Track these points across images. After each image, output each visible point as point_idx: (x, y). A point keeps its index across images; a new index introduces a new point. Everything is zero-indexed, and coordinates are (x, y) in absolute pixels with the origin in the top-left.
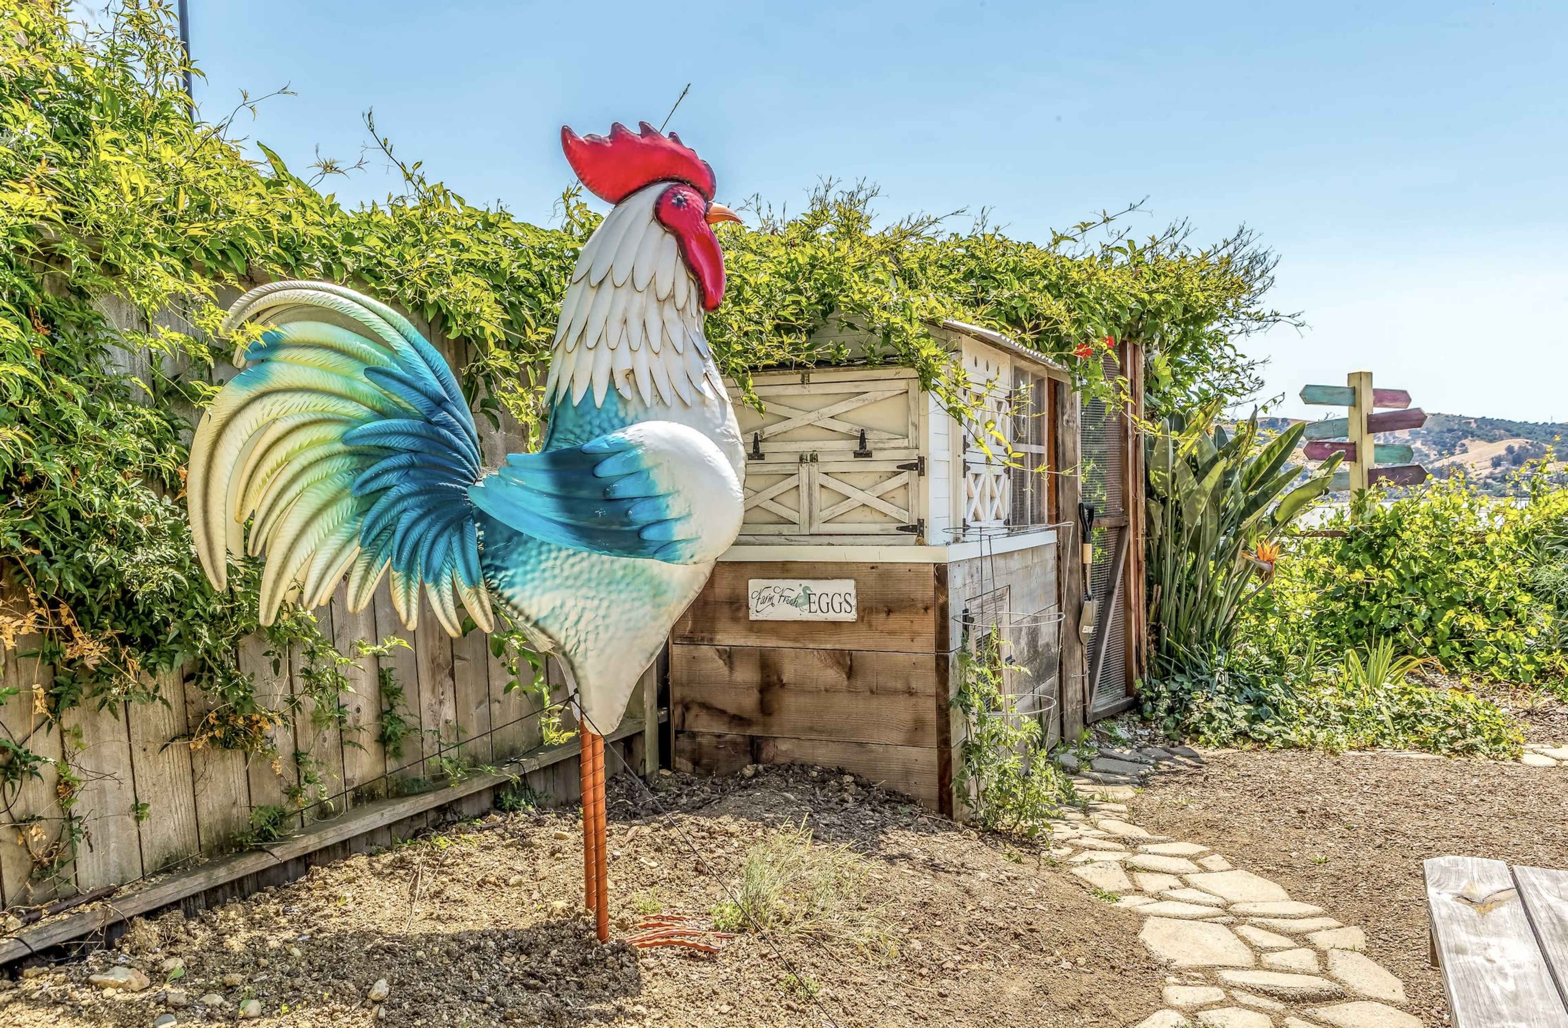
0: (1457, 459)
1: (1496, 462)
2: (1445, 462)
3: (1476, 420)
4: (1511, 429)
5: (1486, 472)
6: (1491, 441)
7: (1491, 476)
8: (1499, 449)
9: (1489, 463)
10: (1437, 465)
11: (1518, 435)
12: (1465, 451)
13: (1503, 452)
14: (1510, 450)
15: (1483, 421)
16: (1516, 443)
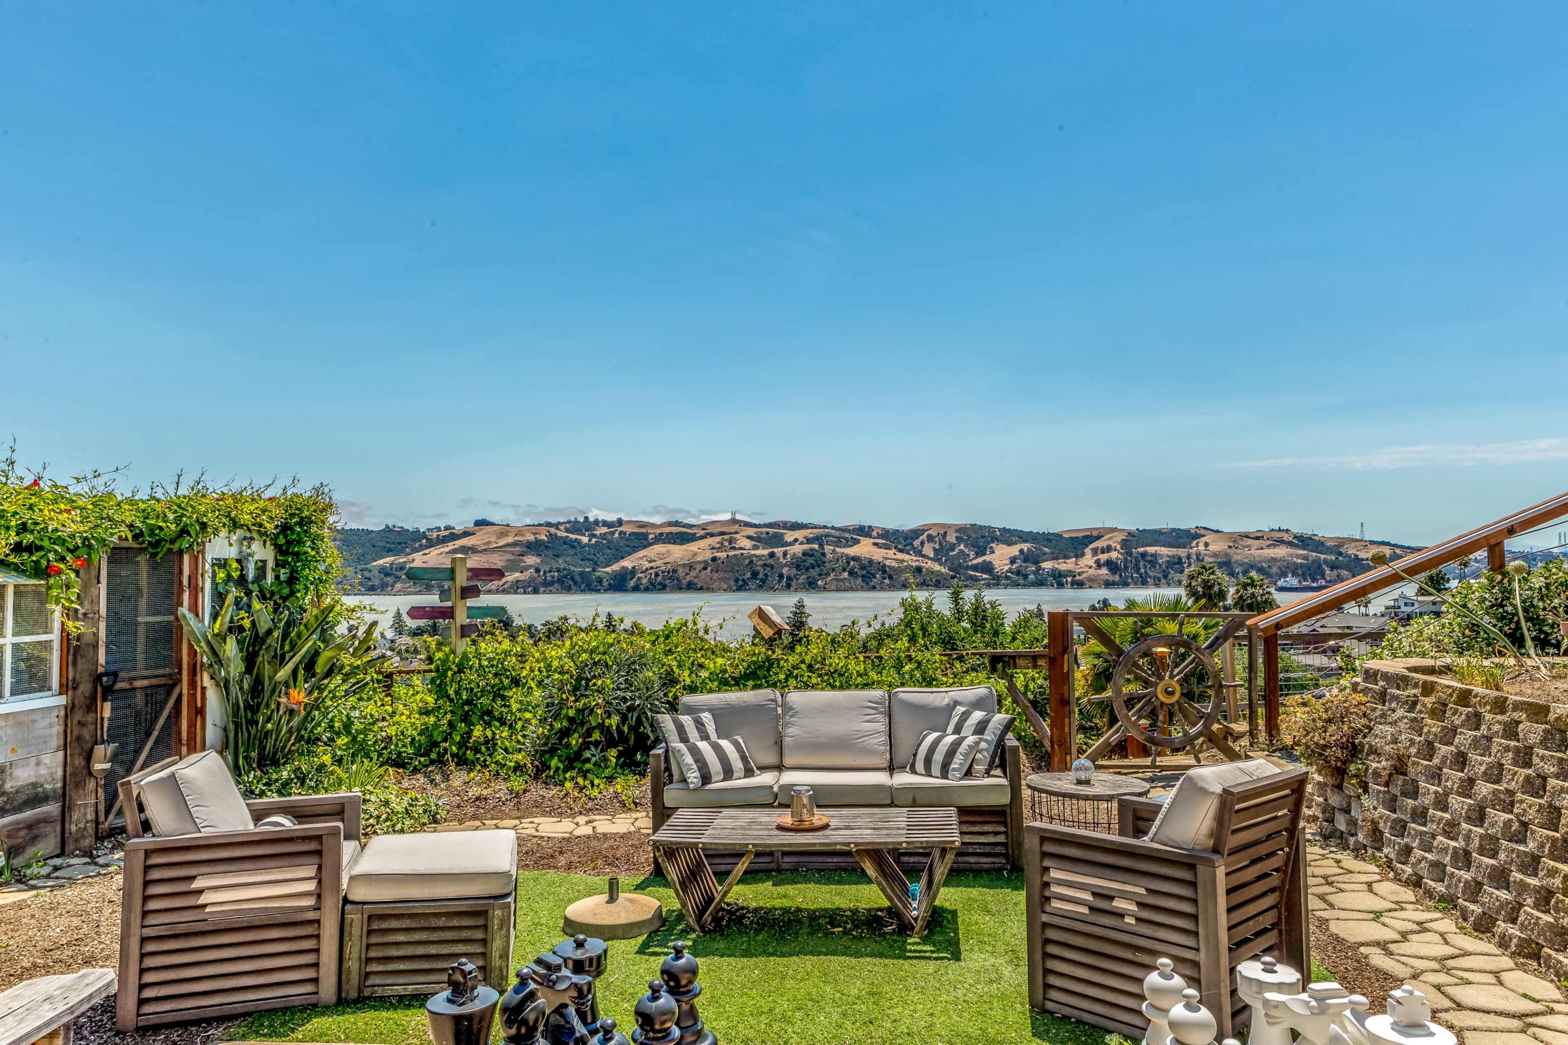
0: (987, 558)
1: (1013, 561)
2: (980, 560)
3: (1000, 530)
4: (1024, 536)
5: (1006, 568)
6: (1009, 545)
7: (1010, 571)
8: (1014, 550)
9: (1008, 562)
10: (975, 562)
11: (1026, 541)
12: (993, 552)
13: (1017, 553)
14: (1021, 551)
15: (1004, 530)
16: (1025, 546)
